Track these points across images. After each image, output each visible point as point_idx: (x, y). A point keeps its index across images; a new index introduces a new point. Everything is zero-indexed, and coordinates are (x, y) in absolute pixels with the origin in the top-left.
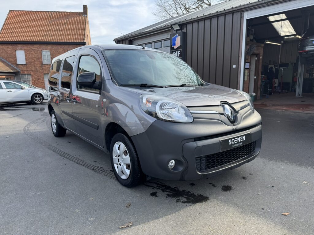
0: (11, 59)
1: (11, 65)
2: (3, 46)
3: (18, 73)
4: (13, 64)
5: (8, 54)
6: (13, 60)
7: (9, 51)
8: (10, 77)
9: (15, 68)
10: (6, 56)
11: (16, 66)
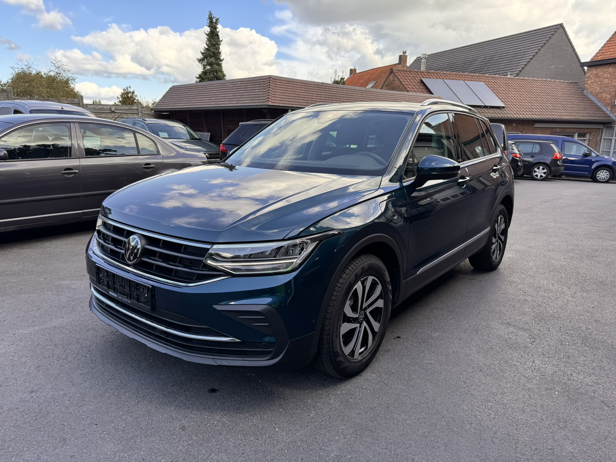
0: (604, 95)
1: (602, 107)
2: (599, 70)
3: (611, 123)
4: (607, 105)
5: (604, 85)
6: (609, 97)
7: (607, 78)
8: (589, 130)
9: (608, 112)
10: (598, 88)
11: (609, 109)
